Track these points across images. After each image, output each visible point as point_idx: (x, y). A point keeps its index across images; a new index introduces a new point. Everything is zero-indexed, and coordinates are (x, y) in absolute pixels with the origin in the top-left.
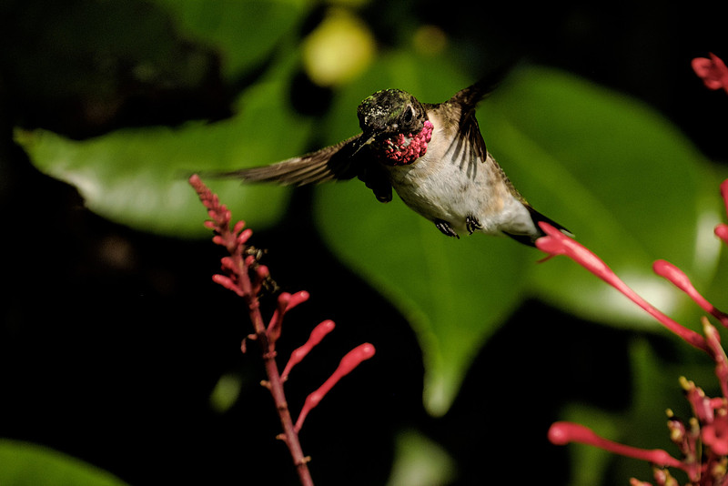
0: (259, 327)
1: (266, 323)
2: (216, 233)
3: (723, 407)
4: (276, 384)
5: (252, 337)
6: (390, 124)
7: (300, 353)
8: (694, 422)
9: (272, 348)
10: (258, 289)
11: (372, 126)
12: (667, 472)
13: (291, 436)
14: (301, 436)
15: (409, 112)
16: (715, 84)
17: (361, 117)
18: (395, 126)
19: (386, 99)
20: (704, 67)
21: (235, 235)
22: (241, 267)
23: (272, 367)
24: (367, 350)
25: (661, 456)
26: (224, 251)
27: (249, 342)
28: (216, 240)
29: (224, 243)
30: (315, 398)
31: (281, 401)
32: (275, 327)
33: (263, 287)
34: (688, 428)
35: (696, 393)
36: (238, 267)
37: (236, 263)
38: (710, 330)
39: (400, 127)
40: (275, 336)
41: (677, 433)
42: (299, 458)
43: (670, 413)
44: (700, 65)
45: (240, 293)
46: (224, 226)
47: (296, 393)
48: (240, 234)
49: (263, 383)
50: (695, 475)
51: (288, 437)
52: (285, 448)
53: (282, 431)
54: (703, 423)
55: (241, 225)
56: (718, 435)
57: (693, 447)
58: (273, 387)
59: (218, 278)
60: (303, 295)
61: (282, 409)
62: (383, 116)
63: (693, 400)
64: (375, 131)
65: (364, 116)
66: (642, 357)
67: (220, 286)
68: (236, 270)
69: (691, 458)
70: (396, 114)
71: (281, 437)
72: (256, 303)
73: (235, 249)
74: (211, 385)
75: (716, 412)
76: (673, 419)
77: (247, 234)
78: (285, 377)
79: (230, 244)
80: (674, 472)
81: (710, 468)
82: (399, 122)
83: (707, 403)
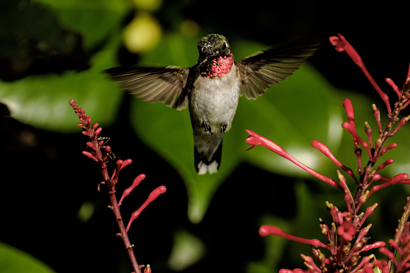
0: (107, 178)
1: (110, 176)
2: (84, 130)
3: (348, 216)
4: (116, 207)
5: (103, 183)
6: (215, 51)
7: (128, 191)
8: (333, 224)
9: (113, 188)
10: (106, 158)
11: (206, 52)
12: (319, 250)
13: (124, 234)
14: (130, 234)
15: (225, 45)
16: (341, 50)
17: (199, 48)
18: (218, 52)
19: (212, 38)
20: (335, 40)
21: (93, 130)
22: (97, 147)
23: (114, 198)
24: (163, 189)
25: (317, 242)
26: (88, 139)
27: (102, 185)
28: (84, 132)
29: (88, 134)
30: (136, 214)
31: (119, 216)
32: (114, 178)
33: (108, 157)
34: (330, 227)
35: (334, 209)
36: (95, 147)
37: (94, 145)
38: (341, 176)
39: (220, 53)
40: (115, 182)
41: (324, 230)
42: (128, 245)
43: (321, 220)
44: (333, 39)
45: (97, 160)
46: (88, 126)
47: (126, 211)
48: (95, 130)
49: (109, 206)
50: (334, 252)
51: (122, 234)
52: (121, 240)
53: (120, 231)
54: (338, 225)
55: (97, 125)
56: (346, 231)
57: (333, 237)
58: (114, 209)
59: (85, 153)
60: (130, 161)
61: (119, 219)
62: (211, 47)
63: (332, 213)
64: (208, 55)
65: (201, 48)
66: (302, 192)
67: (86, 157)
68: (94, 149)
69: (332, 243)
70: (218, 46)
71: (119, 234)
72: (105, 165)
73: (94, 137)
74: (78, 208)
75: (344, 219)
76: (322, 223)
77: (100, 130)
78: (120, 204)
79: (91, 135)
80: (323, 250)
81: (342, 248)
82: (219, 50)
83: (340, 214)
